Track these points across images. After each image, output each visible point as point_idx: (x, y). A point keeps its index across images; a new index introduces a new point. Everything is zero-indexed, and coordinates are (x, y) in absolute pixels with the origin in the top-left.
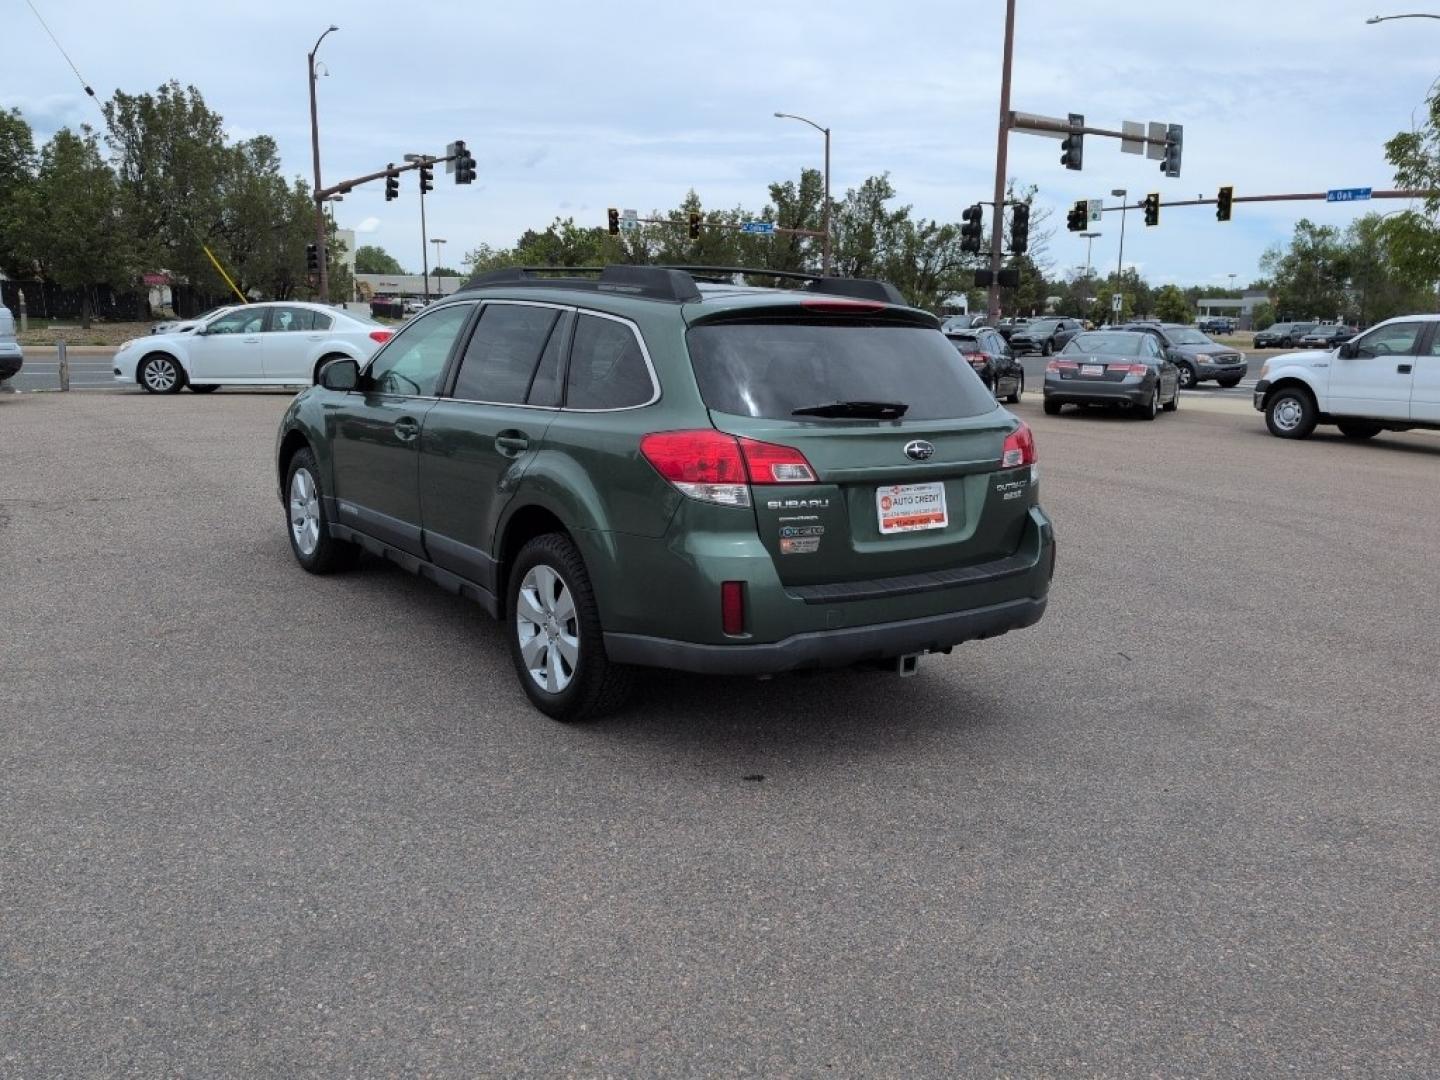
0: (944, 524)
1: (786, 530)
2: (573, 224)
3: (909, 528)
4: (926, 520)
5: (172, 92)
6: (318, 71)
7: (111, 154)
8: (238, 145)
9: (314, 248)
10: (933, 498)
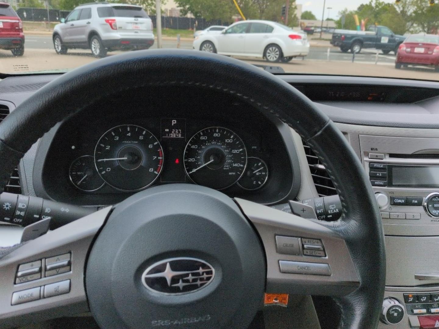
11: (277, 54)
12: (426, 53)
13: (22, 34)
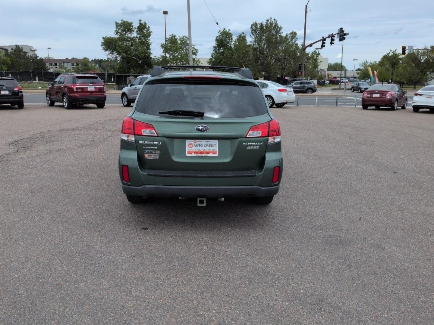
0: (217, 155)
1: (147, 151)
2: (396, 52)
3: (199, 155)
4: (209, 153)
5: (270, 21)
6: (308, 10)
7: (250, 40)
8: (286, 35)
9: (301, 64)
10: (212, 146)
11: (271, 102)
12: (381, 97)
13: (105, 94)
